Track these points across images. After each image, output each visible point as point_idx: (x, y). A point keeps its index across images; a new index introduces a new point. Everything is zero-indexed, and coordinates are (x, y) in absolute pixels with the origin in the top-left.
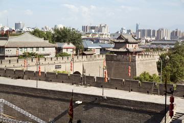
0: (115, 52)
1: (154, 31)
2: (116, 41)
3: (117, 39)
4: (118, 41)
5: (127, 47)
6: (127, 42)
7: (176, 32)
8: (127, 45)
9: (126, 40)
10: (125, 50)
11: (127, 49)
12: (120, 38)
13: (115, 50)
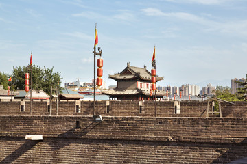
0: (118, 96)
1: (175, 89)
2: (118, 77)
3: (121, 74)
4: (122, 77)
5: (139, 87)
6: (138, 78)
7: (208, 89)
8: (139, 83)
9: (136, 74)
10: (135, 92)
11: (138, 90)
12: (126, 71)
13: (118, 93)
